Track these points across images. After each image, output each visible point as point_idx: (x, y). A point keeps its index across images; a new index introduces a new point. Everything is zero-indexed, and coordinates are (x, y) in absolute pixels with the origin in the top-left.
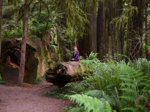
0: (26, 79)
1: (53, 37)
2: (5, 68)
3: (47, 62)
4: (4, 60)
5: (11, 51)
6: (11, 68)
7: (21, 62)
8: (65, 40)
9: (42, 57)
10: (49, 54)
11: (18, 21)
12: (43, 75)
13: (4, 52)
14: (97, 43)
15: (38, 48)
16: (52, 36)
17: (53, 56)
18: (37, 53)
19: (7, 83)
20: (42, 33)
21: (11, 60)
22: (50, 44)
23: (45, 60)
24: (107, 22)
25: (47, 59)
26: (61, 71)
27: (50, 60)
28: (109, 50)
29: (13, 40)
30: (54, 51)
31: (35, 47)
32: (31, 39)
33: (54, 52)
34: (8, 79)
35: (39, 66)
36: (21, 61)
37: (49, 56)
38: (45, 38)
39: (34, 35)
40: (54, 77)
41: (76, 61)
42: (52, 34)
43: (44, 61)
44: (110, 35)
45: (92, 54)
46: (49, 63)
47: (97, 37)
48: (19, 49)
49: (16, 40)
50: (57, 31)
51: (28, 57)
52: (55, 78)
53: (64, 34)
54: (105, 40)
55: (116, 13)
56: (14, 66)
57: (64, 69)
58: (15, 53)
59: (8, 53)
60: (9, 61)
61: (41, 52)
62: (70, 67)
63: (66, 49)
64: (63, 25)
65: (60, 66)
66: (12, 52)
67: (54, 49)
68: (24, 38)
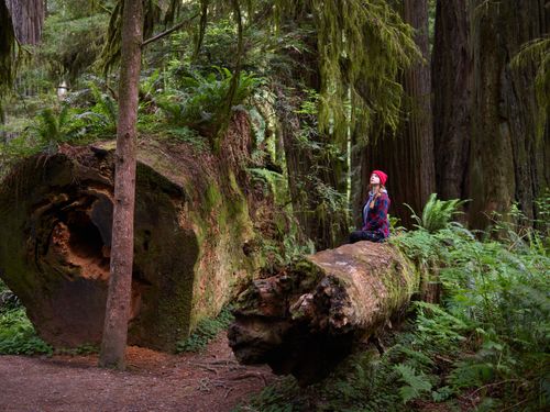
0: (142, 329)
1: (260, 136)
2: (48, 281)
3: (238, 247)
4: (39, 241)
5: (71, 201)
6: (71, 280)
7: (113, 254)
8: (315, 146)
9: (215, 223)
10: (245, 209)
11: (107, 68)
12: (220, 306)
13: (40, 204)
14: (436, 157)
15: (194, 182)
16: (256, 129)
17: (262, 216)
18: (190, 204)
19: (58, 350)
20: (213, 117)
21: (72, 244)
22: (250, 165)
23: (228, 237)
24: (490, 65)
25: (240, 229)
26: (313, 302)
27: (253, 234)
28: (503, 185)
29: (79, 150)
30: (267, 194)
31: (181, 180)
32: (162, 143)
33: (268, 199)
34: (59, 332)
35: (200, 268)
36: (114, 246)
37: (247, 216)
38: (229, 140)
39: (182, 126)
40: (272, 337)
41: (375, 241)
42: (256, 121)
43: (223, 240)
44: (506, 120)
45: (433, 205)
46: (247, 250)
47: (435, 136)
48: (106, 192)
49: (93, 149)
50: (278, 108)
51: (150, 228)
52: (278, 340)
53: (307, 120)
54: (484, 144)
55: (525, 26)
56: (87, 269)
57: (327, 291)
58: (90, 212)
59: (59, 212)
60: (65, 248)
61: (208, 199)
62: (356, 277)
63: (321, 187)
64: (302, 84)
65: (305, 277)
66: (77, 203)
67: (270, 187)
68: (127, 136)
